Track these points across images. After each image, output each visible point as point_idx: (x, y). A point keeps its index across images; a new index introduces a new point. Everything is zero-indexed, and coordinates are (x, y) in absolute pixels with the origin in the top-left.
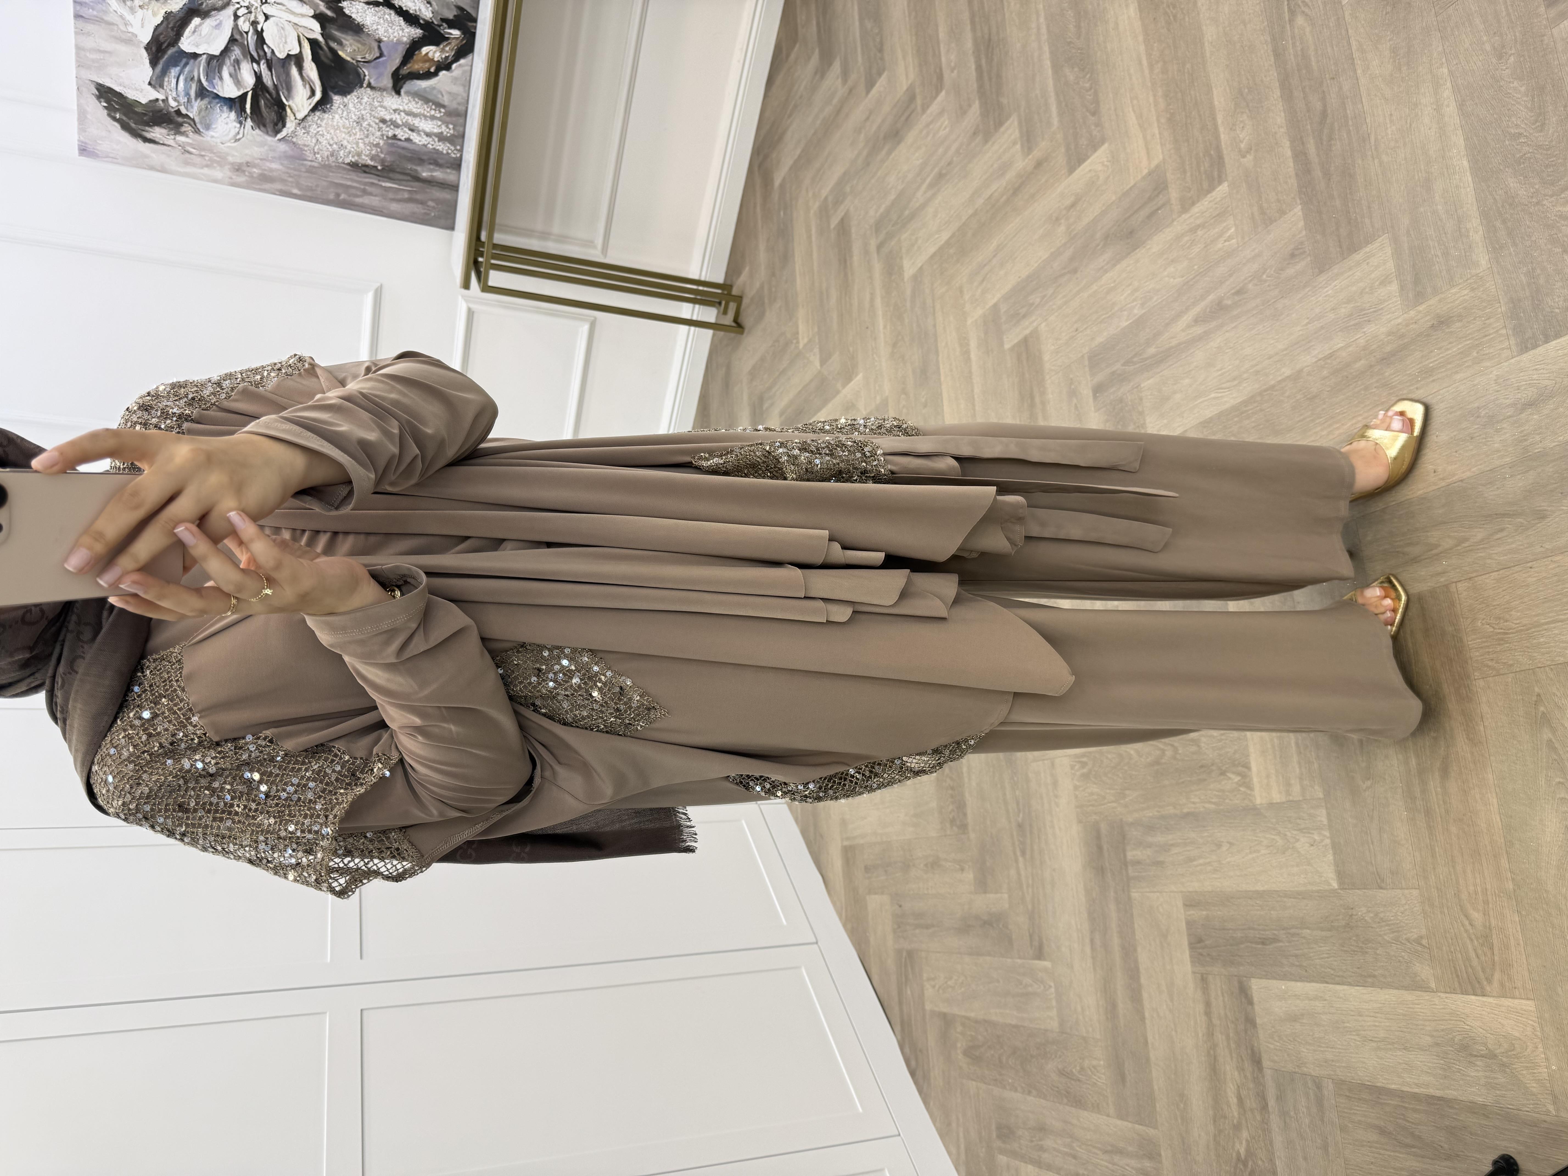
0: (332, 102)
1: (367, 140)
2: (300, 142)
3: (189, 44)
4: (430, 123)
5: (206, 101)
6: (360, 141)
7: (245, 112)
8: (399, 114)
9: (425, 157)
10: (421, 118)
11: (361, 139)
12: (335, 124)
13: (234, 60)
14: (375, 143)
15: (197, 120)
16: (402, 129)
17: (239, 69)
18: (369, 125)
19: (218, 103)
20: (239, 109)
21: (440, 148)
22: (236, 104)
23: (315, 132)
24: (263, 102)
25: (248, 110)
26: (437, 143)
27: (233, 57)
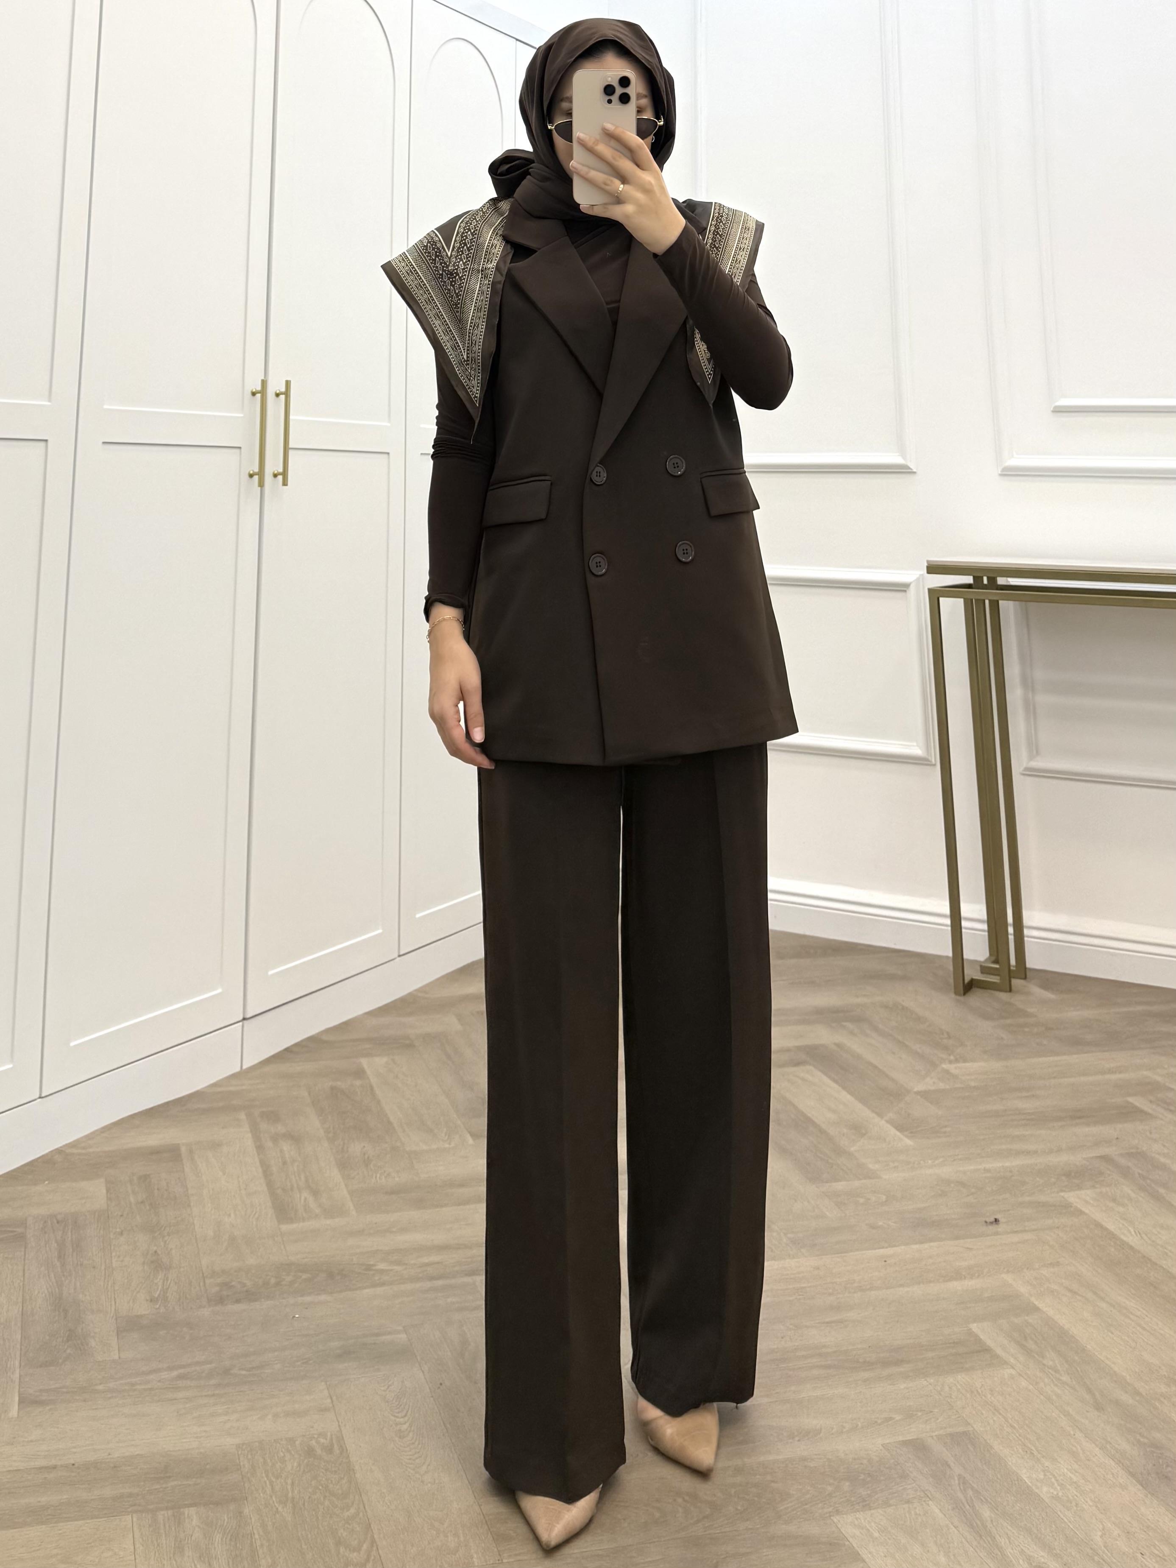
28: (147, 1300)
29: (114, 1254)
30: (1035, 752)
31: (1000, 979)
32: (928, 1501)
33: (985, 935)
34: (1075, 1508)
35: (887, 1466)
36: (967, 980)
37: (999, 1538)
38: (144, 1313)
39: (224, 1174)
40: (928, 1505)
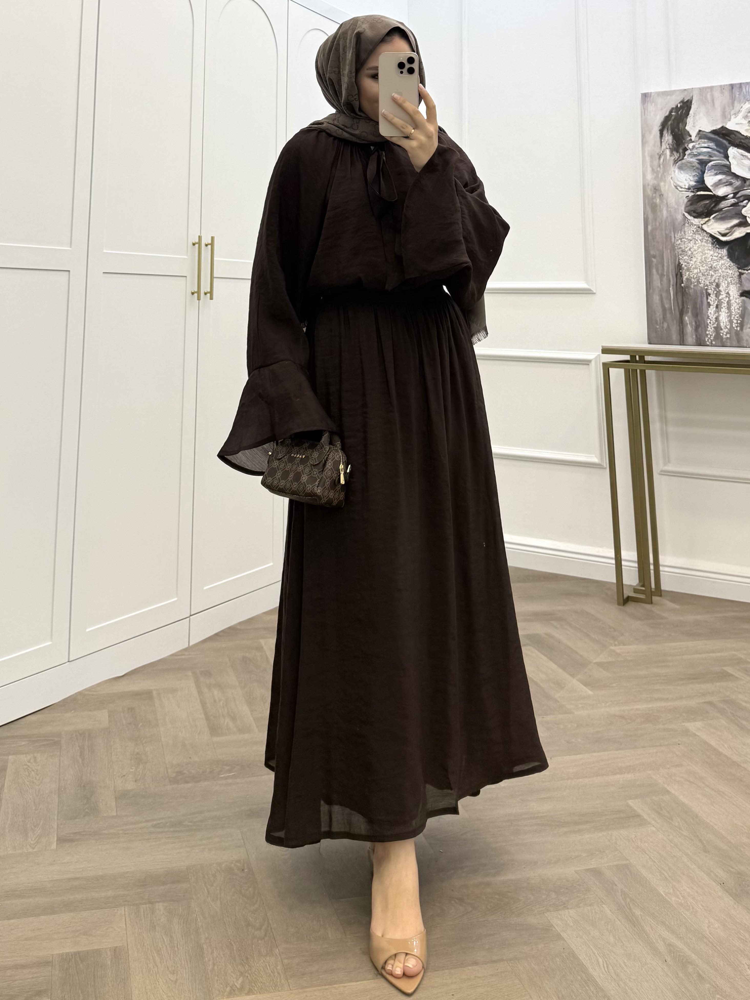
0: (721, 249)
1: (700, 275)
2: (686, 228)
3: (734, 153)
4: (727, 320)
5: (698, 166)
6: (699, 270)
7: (697, 191)
8: (726, 297)
9: (699, 318)
10: (728, 313)
11: (700, 271)
12: (706, 252)
13: (731, 182)
14: (700, 281)
15: (683, 161)
16: (716, 300)
17: (726, 185)
18: (712, 276)
19: (699, 173)
20: (698, 187)
21: (709, 329)
22: (701, 185)
23: (697, 238)
24: (707, 202)
25: (699, 193)
26: (712, 326)
27: (732, 180)
28: (133, 781)
29: (113, 754)
30: (667, 460)
31: (646, 596)
32: (603, 904)
33: (636, 570)
34: (692, 910)
35: (578, 883)
36: (625, 596)
37: (646, 927)
38: (130, 788)
39: (179, 707)
40: (603, 907)
